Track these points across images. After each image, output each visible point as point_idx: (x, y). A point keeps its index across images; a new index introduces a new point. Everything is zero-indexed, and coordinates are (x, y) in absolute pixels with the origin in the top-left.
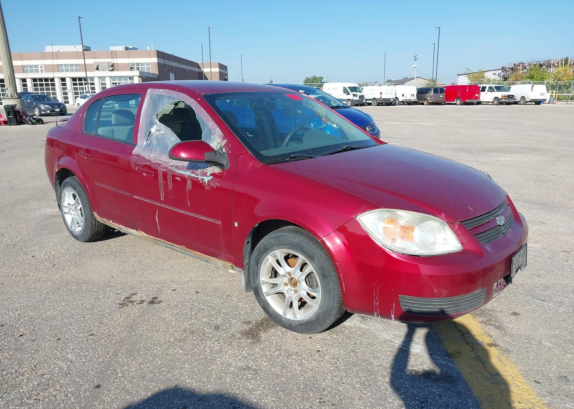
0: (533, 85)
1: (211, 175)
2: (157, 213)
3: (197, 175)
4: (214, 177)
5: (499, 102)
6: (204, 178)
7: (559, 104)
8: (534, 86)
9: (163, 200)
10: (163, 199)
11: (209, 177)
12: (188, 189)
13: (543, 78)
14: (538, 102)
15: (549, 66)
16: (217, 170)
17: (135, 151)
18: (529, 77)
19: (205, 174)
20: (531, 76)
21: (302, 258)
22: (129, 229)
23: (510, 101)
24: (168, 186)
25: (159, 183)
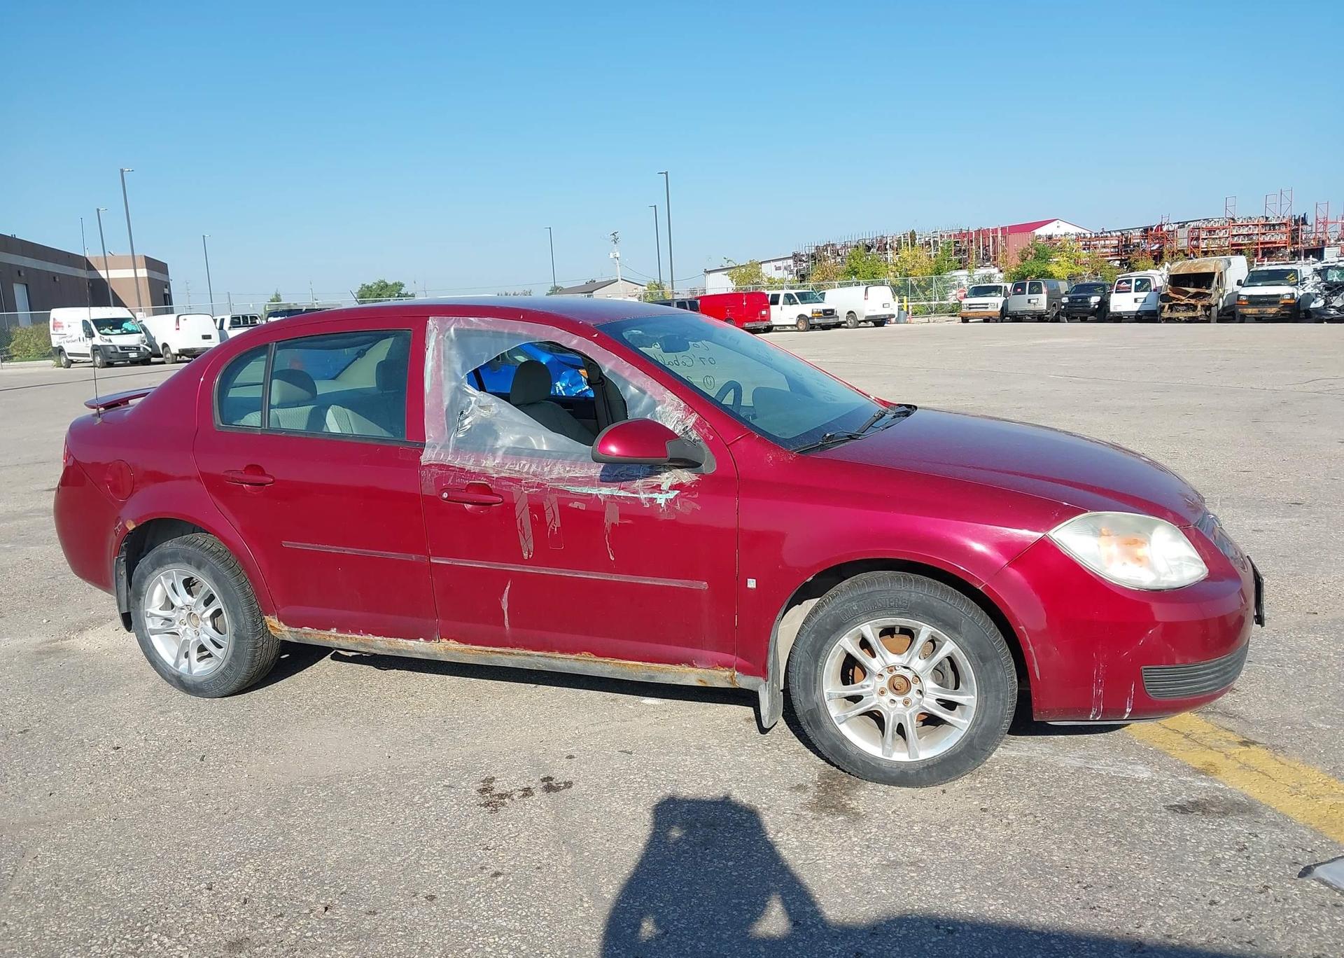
0: (867, 288)
1: (673, 488)
2: (508, 588)
3: (633, 493)
4: (682, 492)
5: (808, 324)
6: (655, 495)
7: (919, 323)
8: (869, 289)
9: (531, 556)
10: (529, 554)
11: (668, 492)
12: (608, 525)
13: (875, 274)
14: (879, 322)
15: (883, 248)
16: (686, 476)
17: (428, 457)
18: (849, 272)
19: (658, 488)
20: (853, 269)
21: (925, 631)
22: (400, 640)
23: (828, 322)
24: (547, 523)
25: (518, 521)
